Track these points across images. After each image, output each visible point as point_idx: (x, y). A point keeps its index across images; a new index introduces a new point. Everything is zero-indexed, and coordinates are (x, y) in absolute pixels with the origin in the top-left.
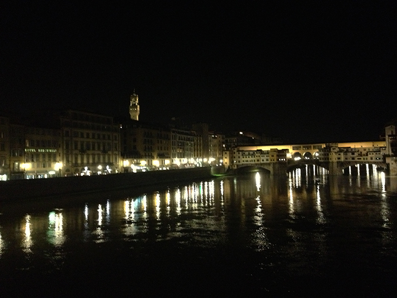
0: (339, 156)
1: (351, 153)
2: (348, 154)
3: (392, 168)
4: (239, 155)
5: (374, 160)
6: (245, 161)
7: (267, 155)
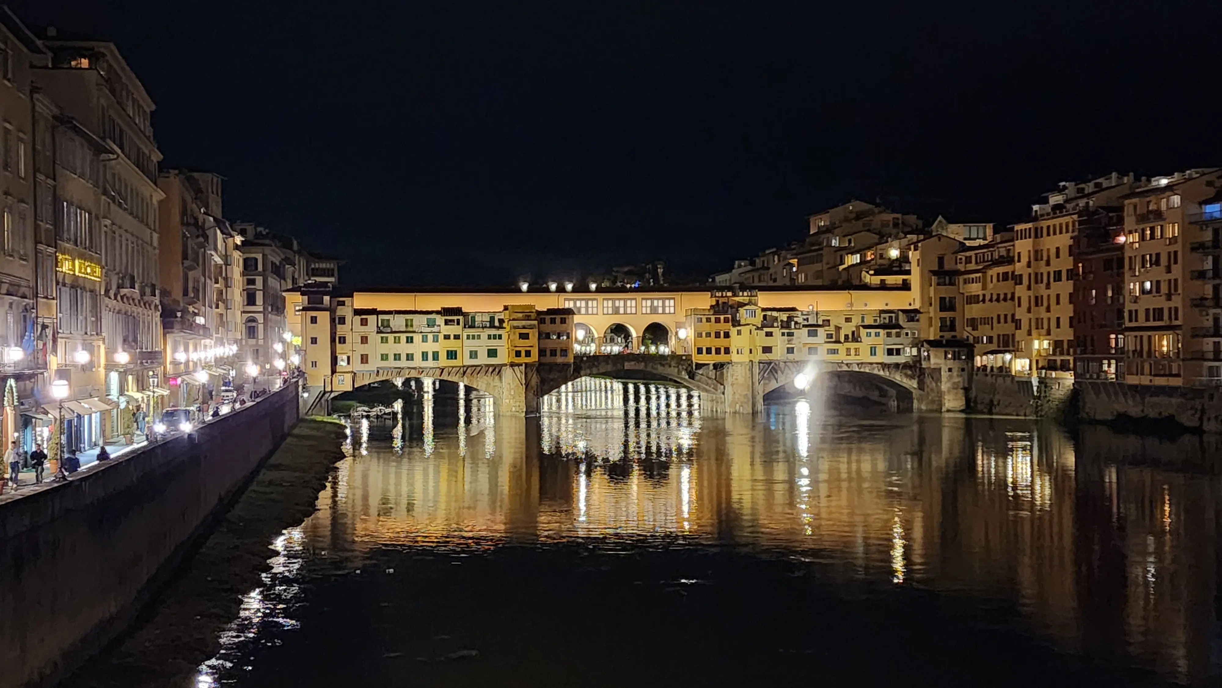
0: (768, 341)
1: (805, 332)
2: (796, 333)
3: (949, 385)
4: (363, 328)
5: (882, 357)
6: (391, 357)
7: (493, 332)
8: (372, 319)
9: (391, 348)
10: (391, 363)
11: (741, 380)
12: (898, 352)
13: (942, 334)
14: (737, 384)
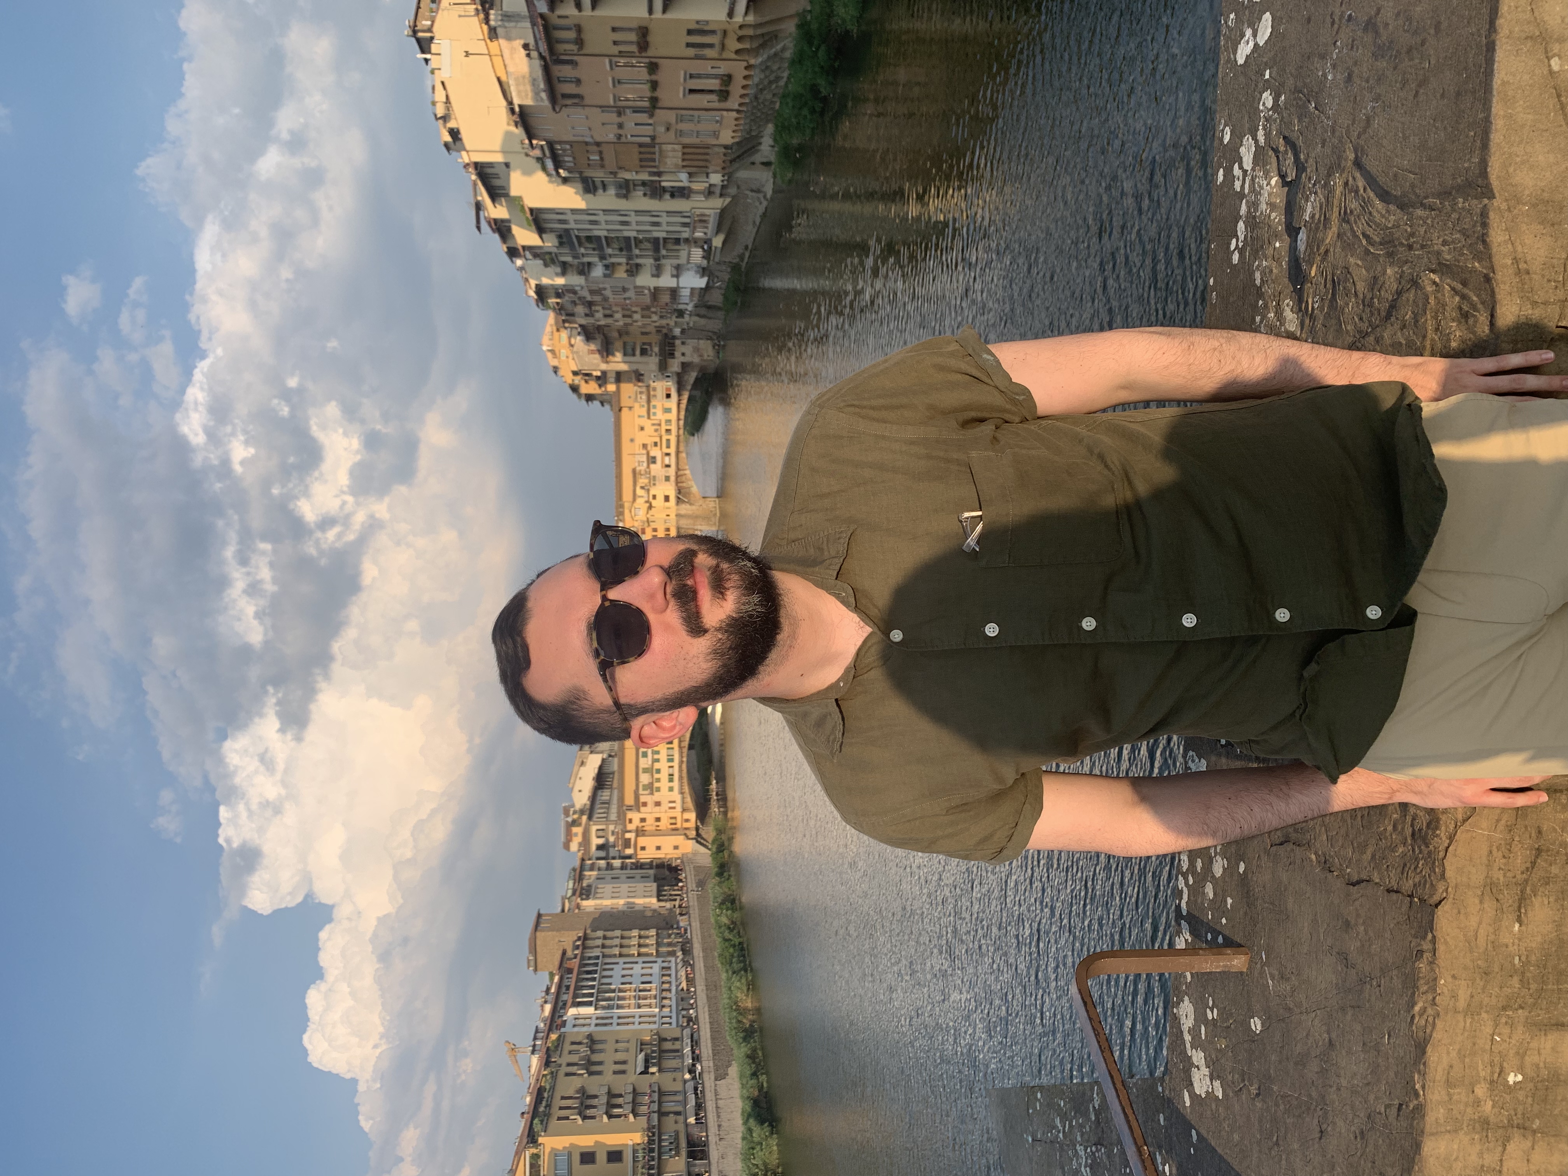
0: (660, 498)
3: (695, 356)
4: (650, 805)
5: (673, 403)
6: (671, 784)
8: (643, 799)
9: (664, 784)
10: (676, 784)
11: (690, 521)
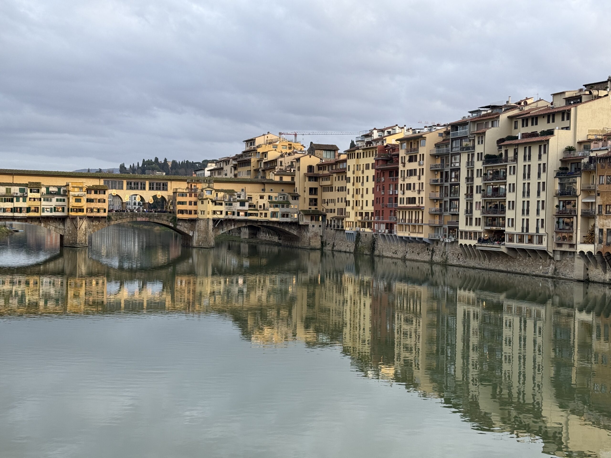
0: (219, 208)
1: (238, 204)
2: (234, 204)
3: (312, 234)
5: (279, 219)
7: (59, 198)
11: (202, 228)
12: (287, 216)
13: (310, 207)
14: (200, 231)
